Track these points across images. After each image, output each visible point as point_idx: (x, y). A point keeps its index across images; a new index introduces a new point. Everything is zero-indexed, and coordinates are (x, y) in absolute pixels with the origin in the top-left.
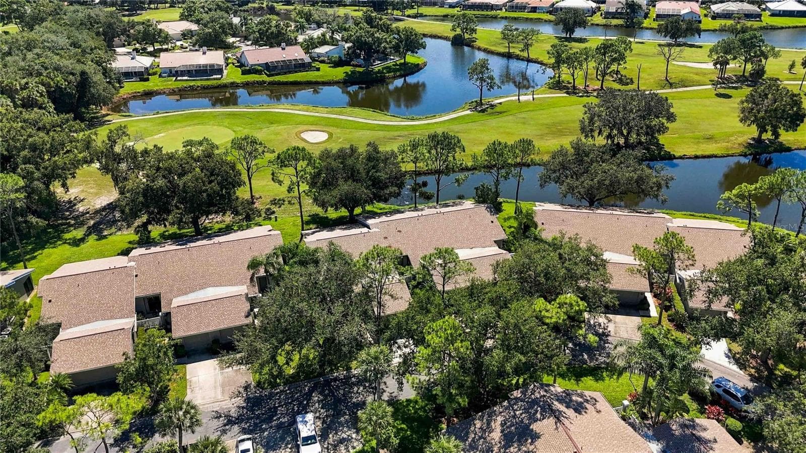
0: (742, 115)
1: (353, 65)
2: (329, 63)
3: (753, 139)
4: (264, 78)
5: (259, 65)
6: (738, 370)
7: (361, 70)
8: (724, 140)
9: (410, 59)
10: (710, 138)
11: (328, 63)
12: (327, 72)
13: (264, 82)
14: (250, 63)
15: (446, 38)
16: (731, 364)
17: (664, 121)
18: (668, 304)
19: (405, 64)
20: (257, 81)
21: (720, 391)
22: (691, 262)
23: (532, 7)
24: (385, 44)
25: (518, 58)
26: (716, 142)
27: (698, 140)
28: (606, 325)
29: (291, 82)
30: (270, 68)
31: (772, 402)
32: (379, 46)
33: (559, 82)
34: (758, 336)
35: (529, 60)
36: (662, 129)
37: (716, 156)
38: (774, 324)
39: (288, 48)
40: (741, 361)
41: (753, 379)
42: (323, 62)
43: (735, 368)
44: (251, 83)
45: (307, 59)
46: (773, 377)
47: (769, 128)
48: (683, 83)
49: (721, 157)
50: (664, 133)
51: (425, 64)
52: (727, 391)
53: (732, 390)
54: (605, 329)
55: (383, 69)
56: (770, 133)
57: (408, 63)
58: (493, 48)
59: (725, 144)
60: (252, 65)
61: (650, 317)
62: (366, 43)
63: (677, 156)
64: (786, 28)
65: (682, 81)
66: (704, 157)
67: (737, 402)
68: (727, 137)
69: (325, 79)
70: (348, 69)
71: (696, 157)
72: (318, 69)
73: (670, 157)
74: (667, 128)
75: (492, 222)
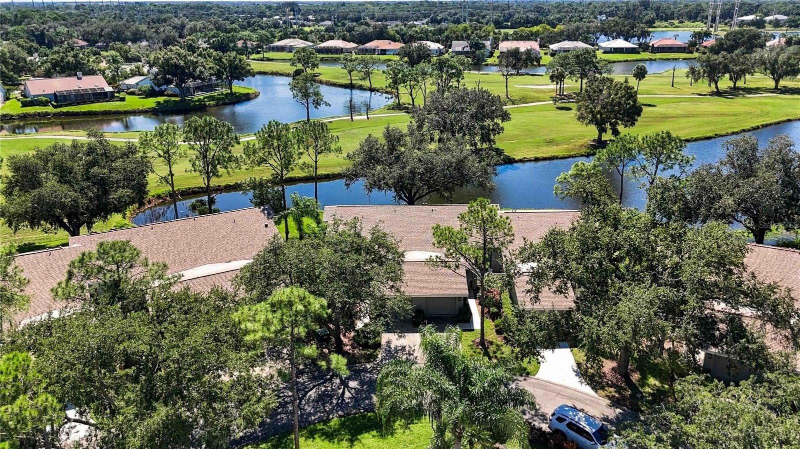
0: (578, 113)
1: (168, 95)
2: (140, 95)
3: (594, 141)
4: (49, 109)
5: (45, 96)
6: (592, 392)
7: (177, 99)
8: (564, 143)
9: (238, 87)
10: (550, 142)
11: (138, 95)
12: (133, 102)
13: (47, 114)
14: (32, 94)
15: (288, 75)
16: (583, 385)
17: (499, 121)
18: (496, 310)
19: (232, 94)
20: (39, 113)
21: (563, 427)
22: (508, 238)
23: (382, 50)
24: (201, 68)
25: (361, 88)
26: (557, 145)
27: (538, 145)
28: (413, 348)
29: (84, 112)
30: (59, 99)
31: (637, 437)
32: (194, 71)
33: (399, 104)
34: (605, 329)
35: (372, 90)
36: (498, 130)
37: (557, 158)
38: (624, 306)
39: (84, 78)
40: (597, 378)
41: (615, 403)
42: (133, 93)
43: (588, 389)
44: (30, 115)
45: (109, 89)
46: (639, 395)
47: (608, 126)
48: (524, 100)
49: (562, 158)
50: (499, 133)
51: (256, 95)
52: (573, 426)
53: (583, 424)
54: (410, 354)
55: (204, 98)
56: (610, 132)
57: (235, 93)
58: (335, 81)
59: (565, 146)
60: (34, 96)
61: (473, 330)
62: (176, 66)
63: (516, 159)
64: (618, 62)
65: (523, 98)
66: (545, 159)
67: (588, 442)
68: (567, 141)
69: (130, 108)
70: (161, 99)
71: (537, 160)
72: (123, 99)
73: (510, 161)
74: (502, 129)
75: (266, 226)
